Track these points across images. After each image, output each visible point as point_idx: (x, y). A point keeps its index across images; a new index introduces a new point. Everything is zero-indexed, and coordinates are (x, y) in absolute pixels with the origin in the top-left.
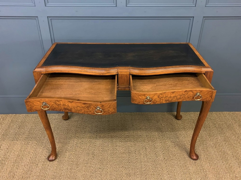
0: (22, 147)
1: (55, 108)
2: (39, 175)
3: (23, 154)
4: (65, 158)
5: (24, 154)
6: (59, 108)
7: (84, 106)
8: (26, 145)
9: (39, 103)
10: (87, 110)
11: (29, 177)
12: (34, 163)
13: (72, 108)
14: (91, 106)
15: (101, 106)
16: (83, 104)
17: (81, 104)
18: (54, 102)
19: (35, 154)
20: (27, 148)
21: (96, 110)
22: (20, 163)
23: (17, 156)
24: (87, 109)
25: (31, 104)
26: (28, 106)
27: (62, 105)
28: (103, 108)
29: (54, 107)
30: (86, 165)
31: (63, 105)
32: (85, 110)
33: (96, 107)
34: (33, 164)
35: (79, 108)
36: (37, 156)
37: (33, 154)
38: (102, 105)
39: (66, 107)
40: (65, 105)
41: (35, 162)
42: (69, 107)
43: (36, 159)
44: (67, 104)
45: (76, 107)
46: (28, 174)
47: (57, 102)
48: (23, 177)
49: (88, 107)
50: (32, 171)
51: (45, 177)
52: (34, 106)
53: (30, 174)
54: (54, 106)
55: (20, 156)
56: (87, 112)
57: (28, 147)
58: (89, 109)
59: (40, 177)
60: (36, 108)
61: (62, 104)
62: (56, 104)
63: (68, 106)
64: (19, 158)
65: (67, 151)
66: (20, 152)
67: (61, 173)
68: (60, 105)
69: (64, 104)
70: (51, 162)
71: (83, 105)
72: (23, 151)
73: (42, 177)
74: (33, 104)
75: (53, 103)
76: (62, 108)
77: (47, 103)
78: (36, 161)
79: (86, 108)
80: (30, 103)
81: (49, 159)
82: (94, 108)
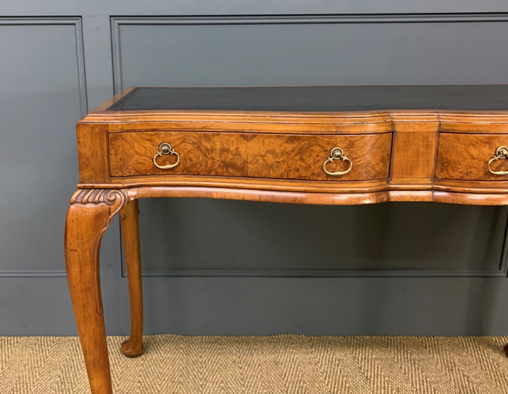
1: (194, 165)
6: (207, 163)
7: (289, 147)
9: (148, 144)
10: (299, 163)
13: (250, 159)
14: (313, 148)
15: (344, 145)
16: (286, 142)
17: (280, 141)
18: (194, 144)
21: (331, 159)
24: (298, 157)
25: (126, 146)
26: (116, 155)
27: (218, 151)
28: (352, 152)
29: (191, 160)
31: (224, 150)
32: (290, 163)
33: (329, 148)
35: (270, 159)
38: (350, 141)
39: (229, 157)
40: (228, 151)
42: (240, 155)
44: (232, 148)
45: (263, 153)
47: (205, 143)
49: (301, 152)
52: (132, 157)
54: (192, 156)
56: (297, 170)
58: (302, 159)
60: (139, 163)
61: (218, 146)
62: (199, 148)
63: (237, 153)
68: (212, 150)
69: (226, 146)
71: (286, 145)
74: (132, 147)
75: (189, 147)
76: (217, 164)
77: (173, 145)
79: (296, 155)
80: (124, 143)
82: (323, 154)
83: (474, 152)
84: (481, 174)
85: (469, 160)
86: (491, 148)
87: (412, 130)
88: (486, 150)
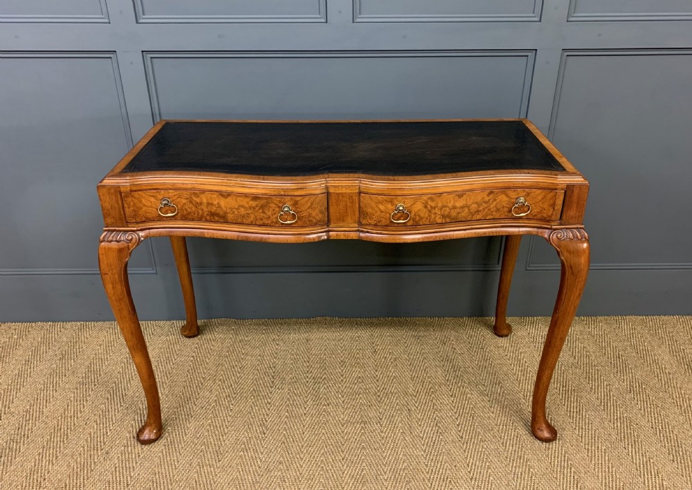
0: (68, 406)
1: (189, 213)
2: (111, 479)
3: (69, 424)
4: (186, 435)
5: (72, 424)
6: (198, 212)
7: (254, 203)
8: (80, 401)
9: (152, 199)
10: (262, 214)
11: (82, 486)
12: (99, 449)
13: (228, 211)
14: (270, 205)
15: (291, 203)
16: (252, 200)
17: (248, 200)
18: (187, 199)
19: (101, 425)
20: (82, 410)
21: (282, 213)
22: (60, 447)
23: (52, 431)
24: (261, 211)
25: (136, 201)
26: (129, 208)
27: (205, 204)
28: (298, 208)
29: (186, 210)
30: (242, 453)
31: (209, 204)
32: (256, 214)
33: (281, 205)
34: (96, 451)
35: (242, 211)
36: (108, 431)
37: (97, 424)
38: (295, 201)
39: (214, 209)
40: (212, 204)
41: (101, 446)
42: (221, 208)
43: (104, 439)
44: (215, 203)
45: (236, 207)
46: (82, 477)
47: (194, 198)
48: (66, 486)
49: (262, 207)
50: (92, 470)
51: (128, 485)
52: (142, 208)
53: (86, 477)
54: (186, 207)
55: (62, 430)
56: (262, 219)
57: (84, 406)
58: (265, 213)
59: (115, 485)
60: (147, 213)
61: (205, 201)
62: (191, 202)
63: (219, 206)
64: (59, 434)
65: (192, 417)
66: (63, 420)
67: (171, 474)
68: (201, 204)
69: (210, 201)
70: (146, 448)
71: (251, 202)
72: (71, 417)
73: (120, 484)
74: (140, 202)
75: (184, 201)
76: (205, 214)
77: (171, 200)
78: (104, 444)
79: (259, 209)
80: (133, 199)
81: (142, 438)
82: (277, 209)
83: (382, 207)
84: (388, 222)
85: (379, 213)
86: (392, 205)
87: (341, 192)
88: (389, 206)
